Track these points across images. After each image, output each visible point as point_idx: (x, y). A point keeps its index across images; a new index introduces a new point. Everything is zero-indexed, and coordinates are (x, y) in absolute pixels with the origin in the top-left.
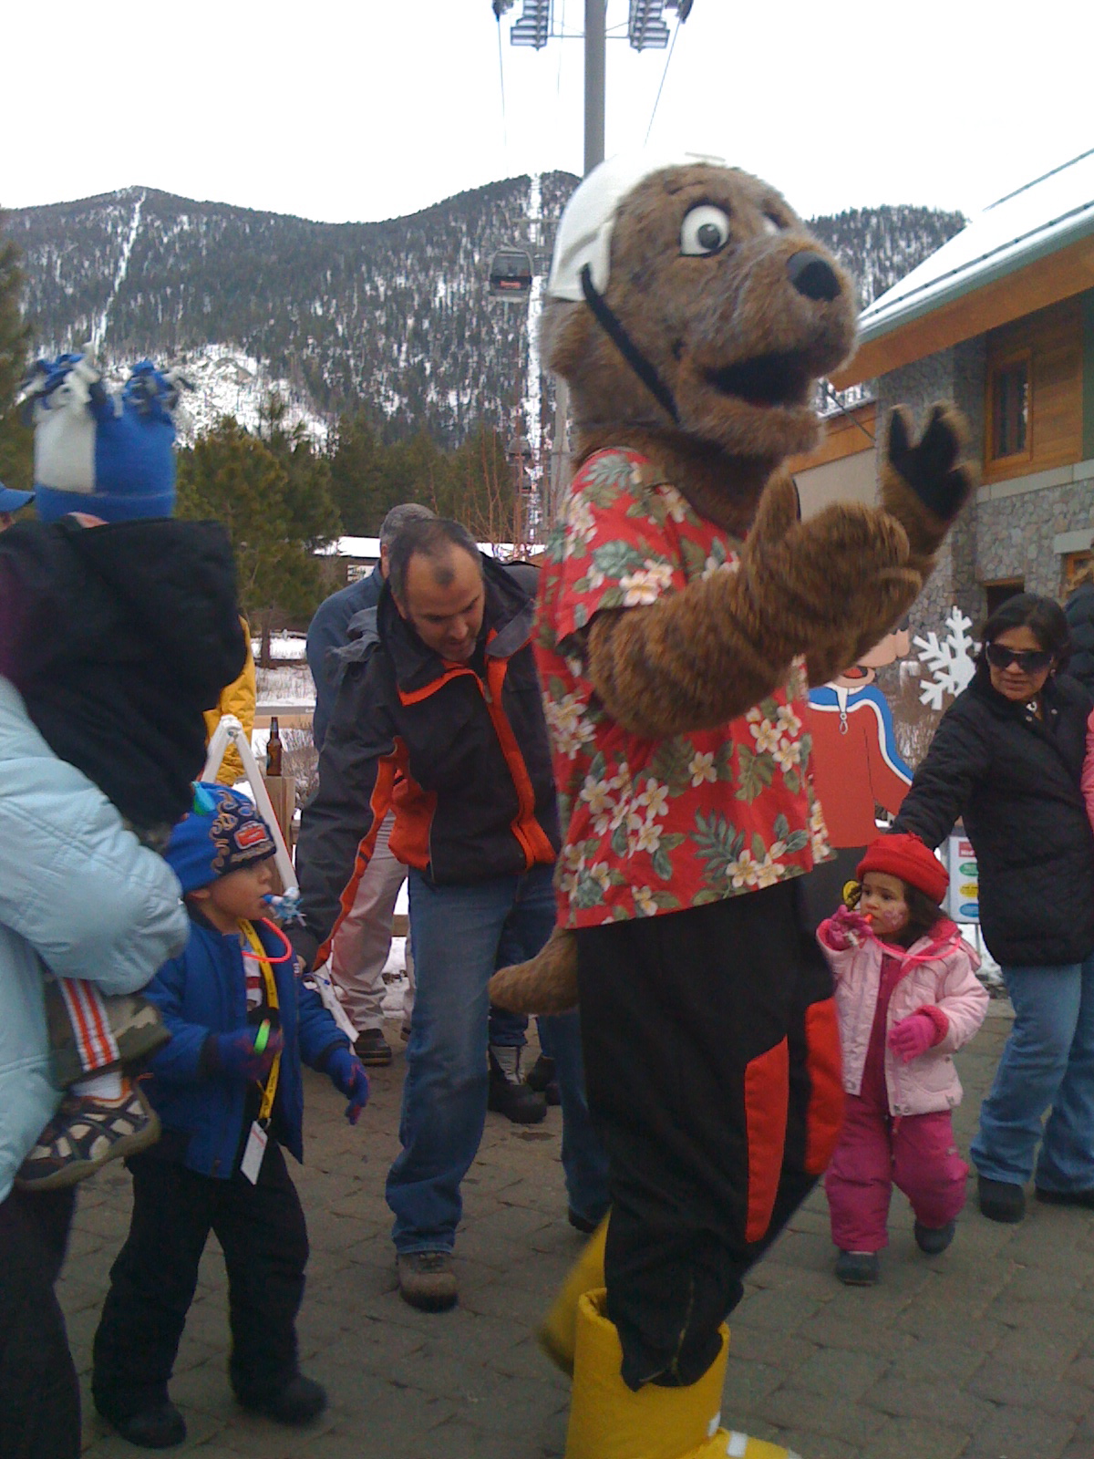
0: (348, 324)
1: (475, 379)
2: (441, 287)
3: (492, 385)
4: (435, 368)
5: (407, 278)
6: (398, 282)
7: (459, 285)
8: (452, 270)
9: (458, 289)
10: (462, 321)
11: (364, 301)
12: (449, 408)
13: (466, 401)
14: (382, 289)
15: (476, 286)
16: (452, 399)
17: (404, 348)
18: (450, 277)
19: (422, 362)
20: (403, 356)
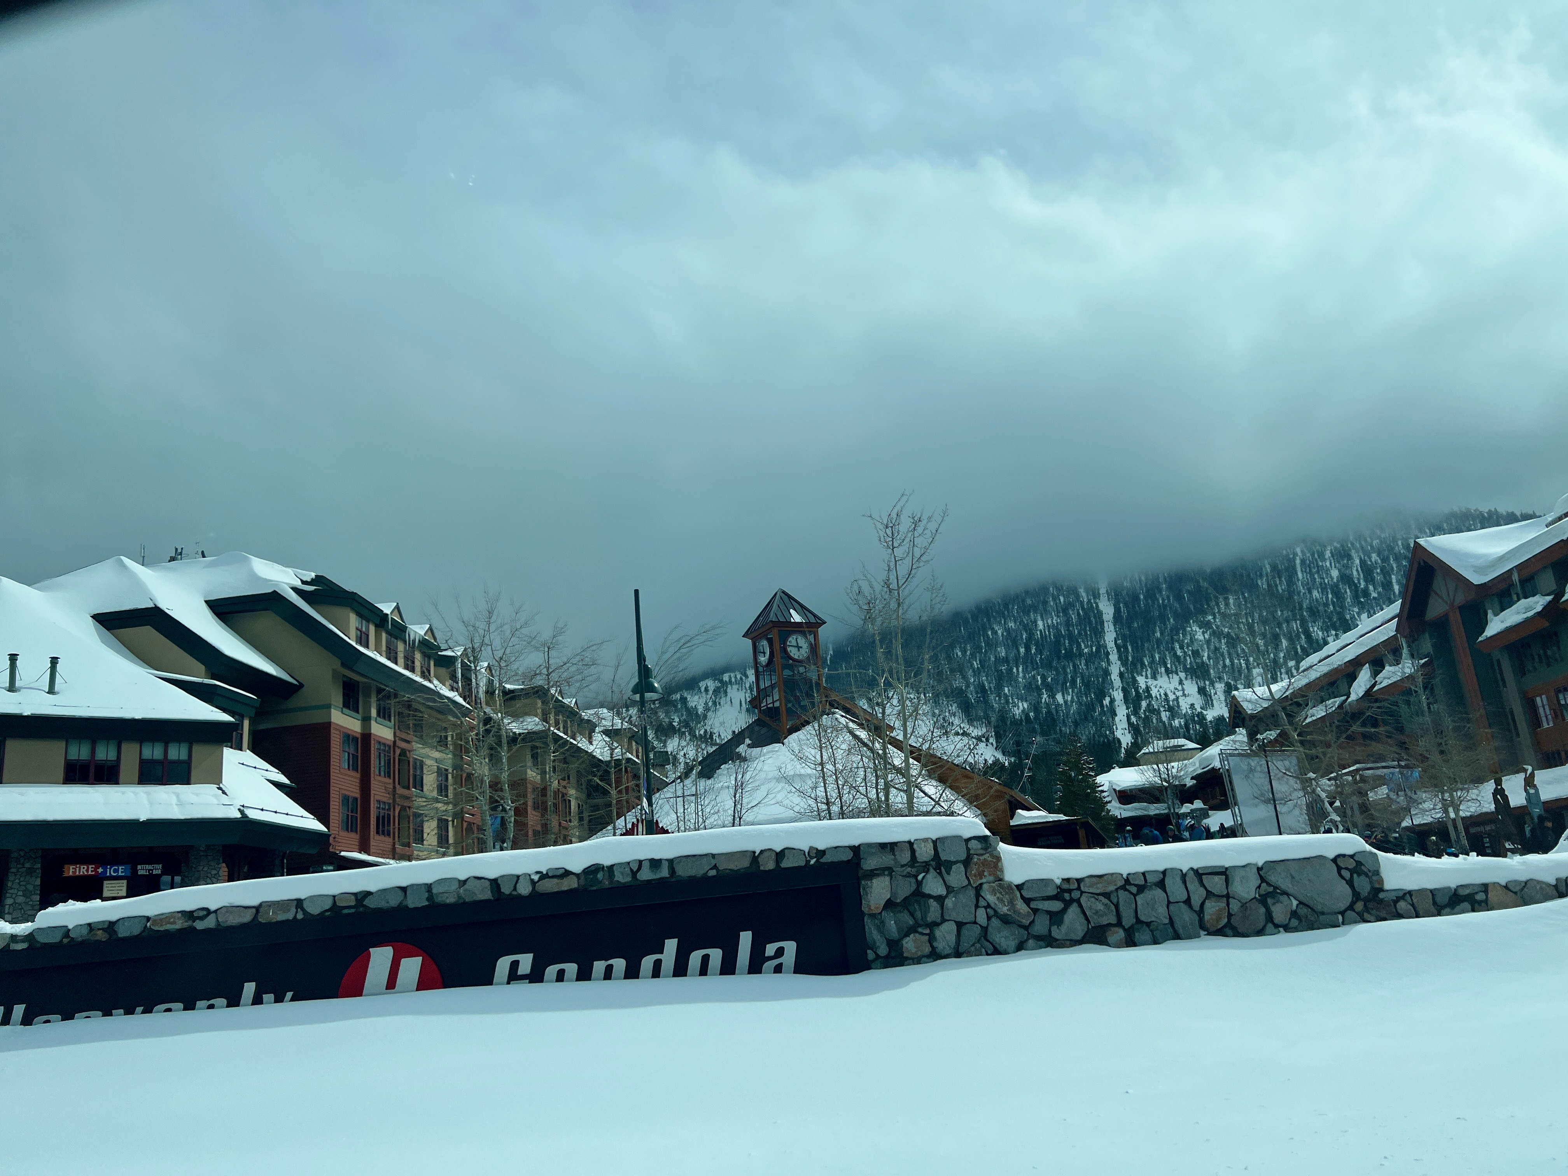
0: (980, 661)
1: (1073, 682)
2: (1040, 623)
3: (1087, 685)
4: (1044, 678)
5: (1015, 623)
6: (1010, 625)
7: (1052, 620)
8: (1045, 610)
9: (1053, 623)
10: (1057, 643)
11: (988, 643)
12: (1058, 705)
13: (1069, 698)
14: (1000, 632)
15: (1065, 619)
16: (1059, 698)
17: (1020, 669)
18: (1045, 614)
19: (1034, 677)
20: (1021, 675)
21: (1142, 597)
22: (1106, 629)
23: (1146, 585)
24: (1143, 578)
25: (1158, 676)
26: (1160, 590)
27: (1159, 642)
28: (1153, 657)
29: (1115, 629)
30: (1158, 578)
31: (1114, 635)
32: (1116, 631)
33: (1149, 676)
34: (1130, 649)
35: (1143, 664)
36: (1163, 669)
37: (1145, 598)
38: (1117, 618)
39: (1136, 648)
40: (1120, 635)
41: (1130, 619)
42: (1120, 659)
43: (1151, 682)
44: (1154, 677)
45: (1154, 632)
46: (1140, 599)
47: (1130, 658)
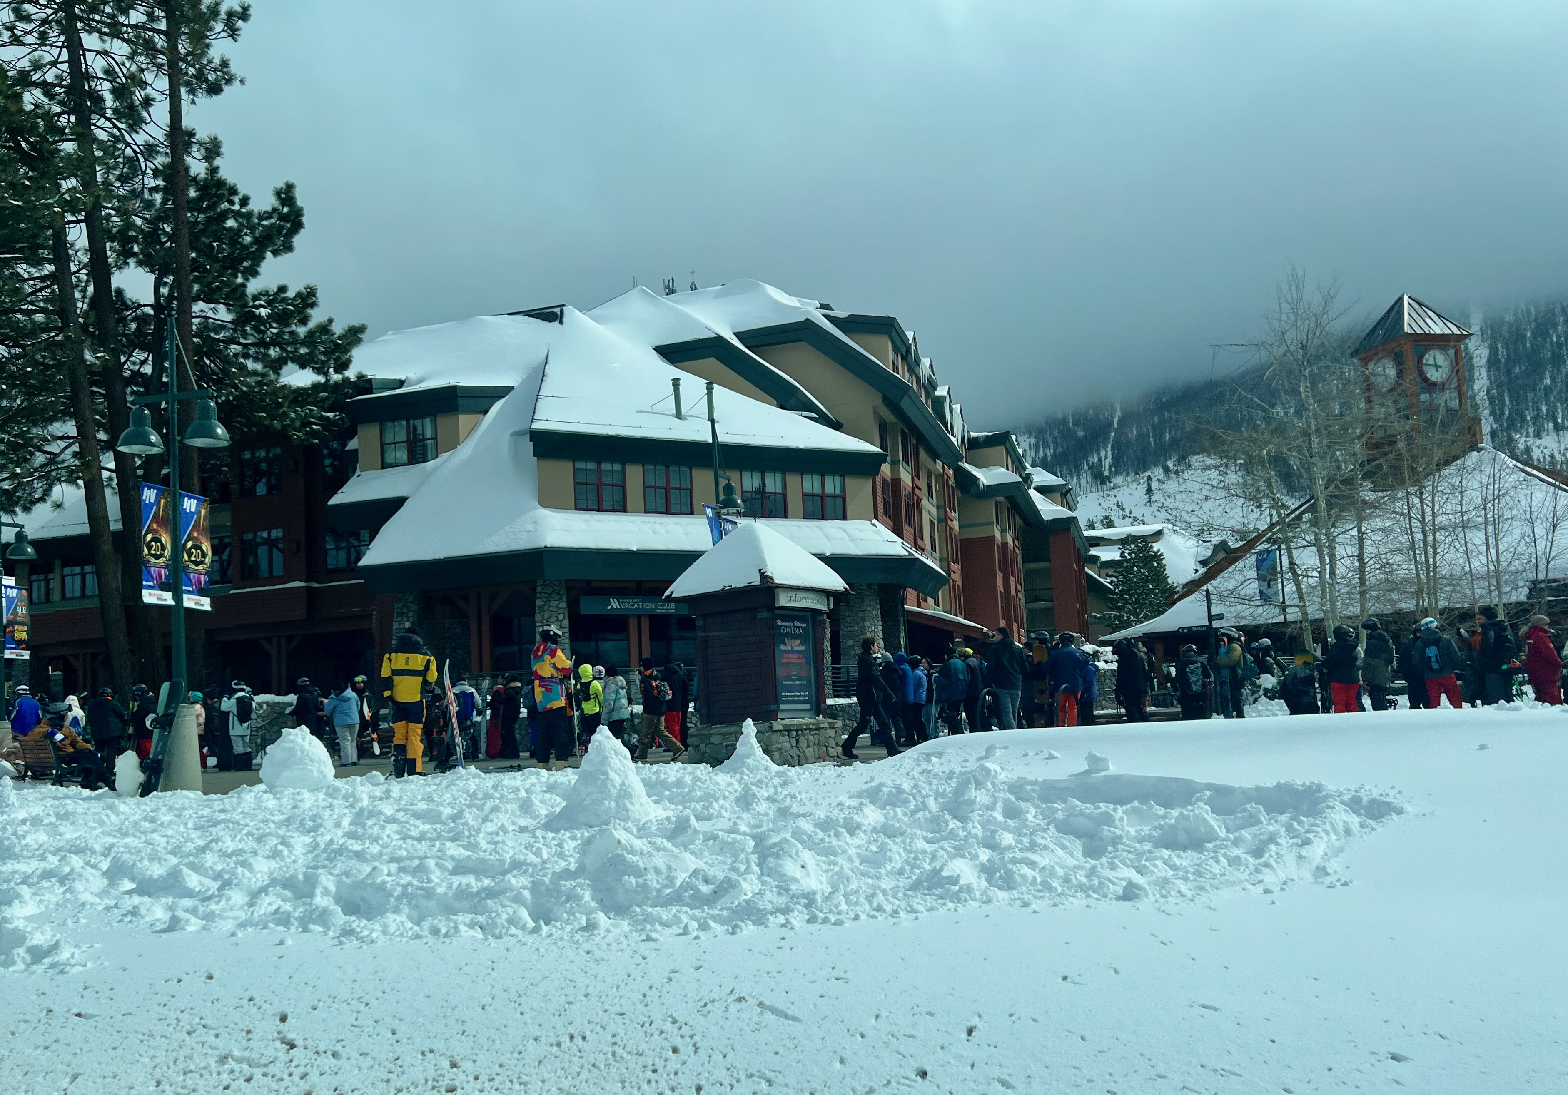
21: (1529, 334)
22: (1476, 374)
23: (1536, 320)
24: (1533, 311)
25: (1544, 434)
26: (1555, 325)
27: (1548, 391)
28: (1538, 410)
29: (1488, 375)
30: (1553, 310)
31: (1487, 383)
32: (1489, 378)
33: (1531, 434)
34: (1507, 402)
35: (1523, 419)
36: (1551, 425)
37: (1534, 335)
38: (1493, 362)
39: (1516, 398)
40: (1495, 383)
41: (1511, 361)
42: (1493, 413)
43: (1531, 441)
44: (1538, 435)
45: (1542, 379)
46: (1525, 337)
47: (1507, 412)
